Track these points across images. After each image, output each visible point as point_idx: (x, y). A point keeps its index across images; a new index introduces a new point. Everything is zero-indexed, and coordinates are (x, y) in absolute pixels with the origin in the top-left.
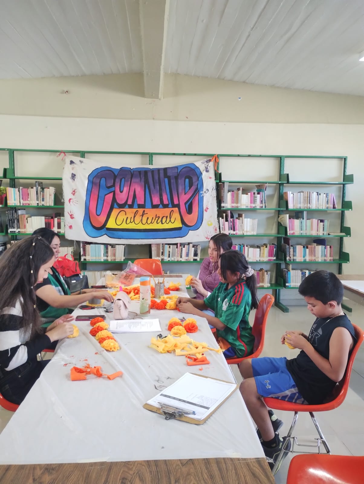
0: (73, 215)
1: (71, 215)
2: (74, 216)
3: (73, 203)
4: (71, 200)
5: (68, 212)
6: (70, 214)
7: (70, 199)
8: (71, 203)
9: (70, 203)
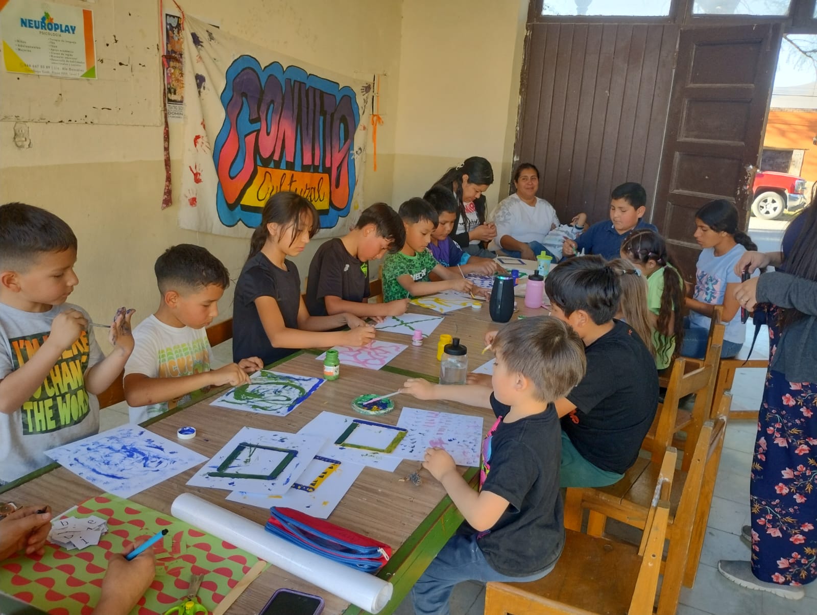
0: (199, 174)
1: (196, 175)
2: (201, 177)
3: (201, 146)
4: (199, 140)
5: (190, 167)
6: (195, 172)
7: (197, 137)
8: (198, 145)
9: (196, 145)
